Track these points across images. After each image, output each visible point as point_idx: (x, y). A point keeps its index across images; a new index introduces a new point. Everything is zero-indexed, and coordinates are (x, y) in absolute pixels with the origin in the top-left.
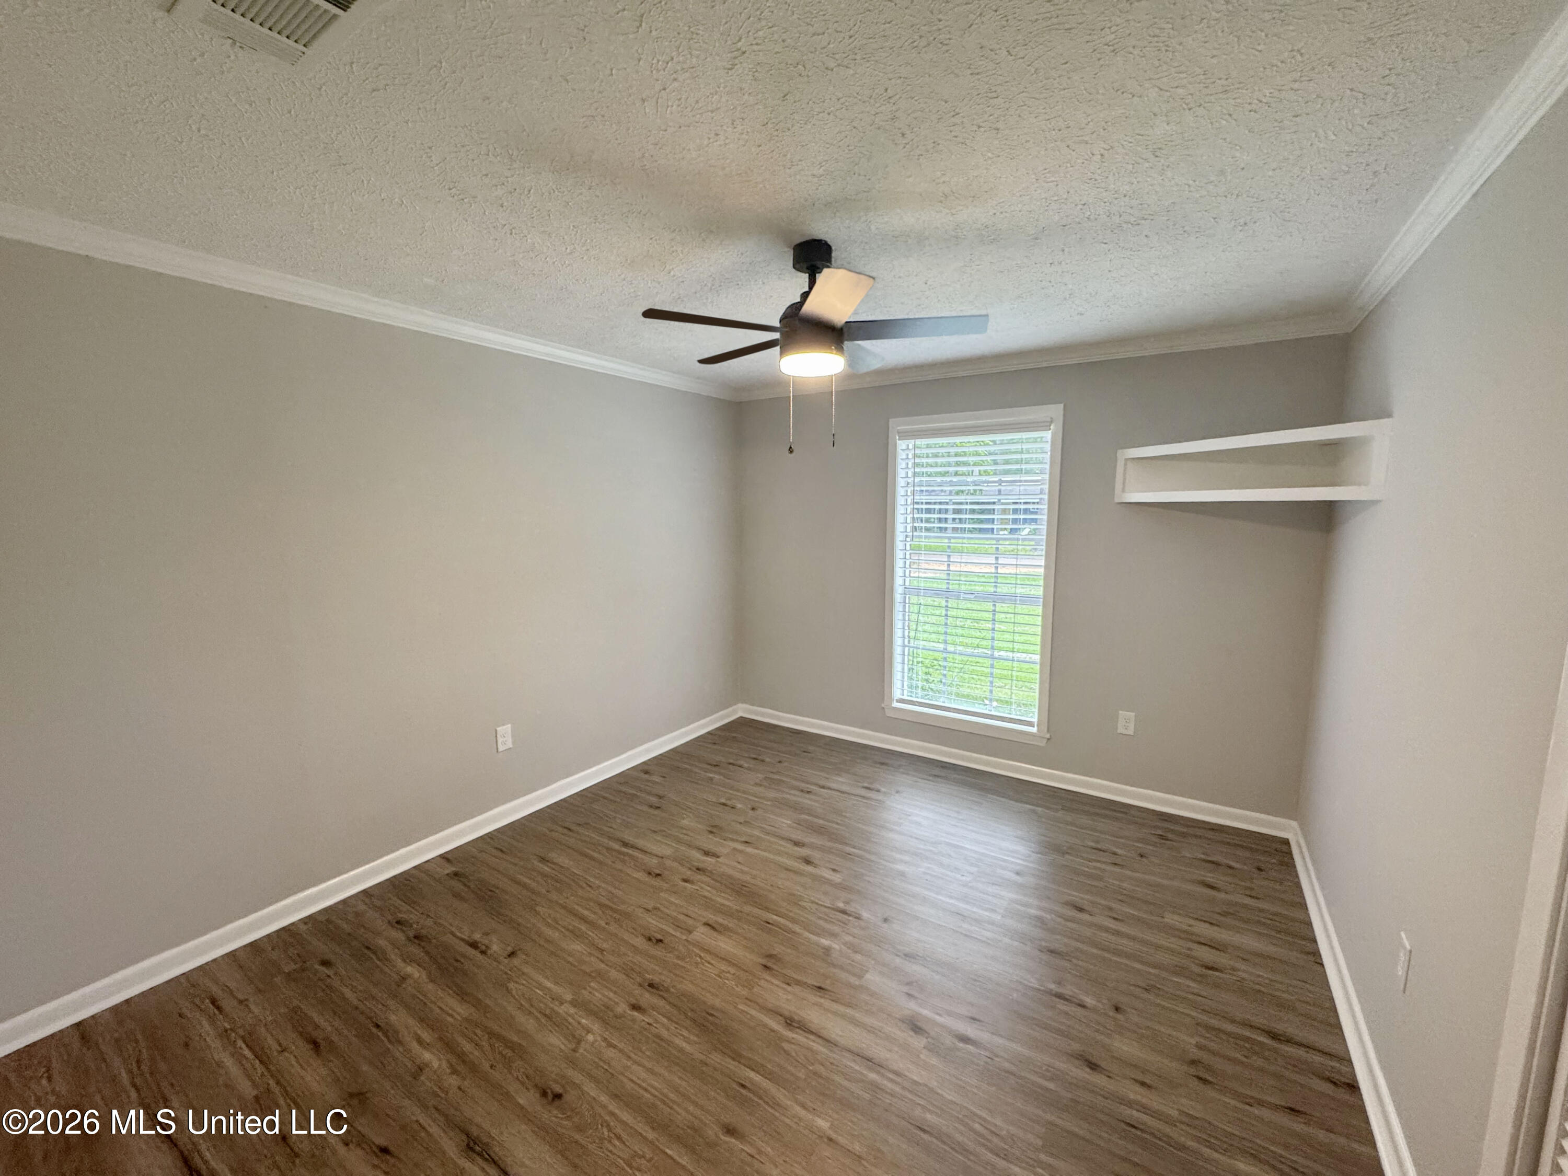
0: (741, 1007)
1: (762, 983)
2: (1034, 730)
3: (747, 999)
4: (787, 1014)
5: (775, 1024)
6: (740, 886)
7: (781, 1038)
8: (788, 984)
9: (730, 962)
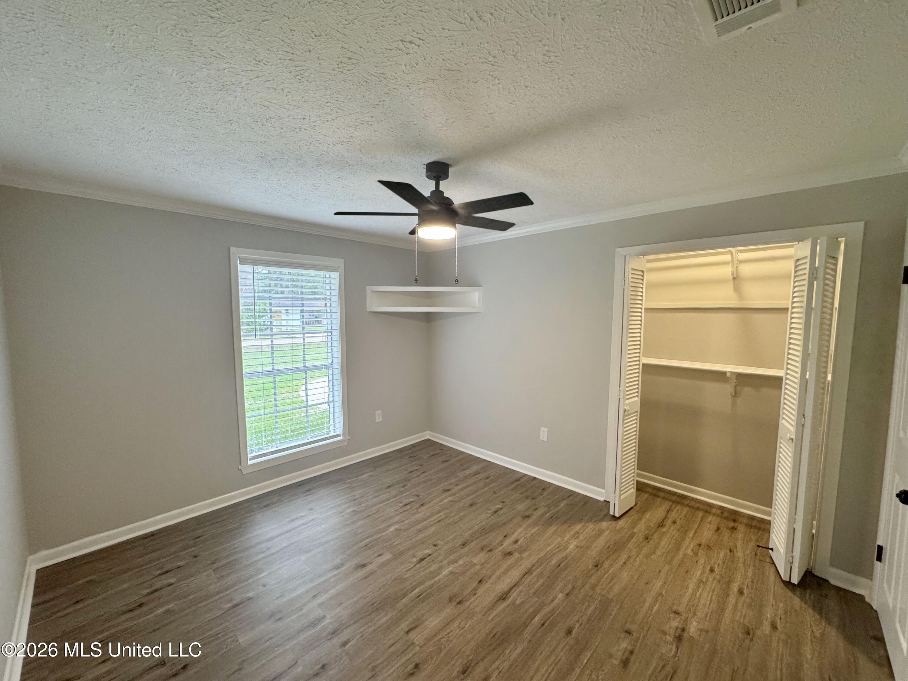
0: (490, 619)
1: (472, 607)
2: (341, 438)
3: (484, 615)
4: (496, 599)
5: (503, 605)
6: (371, 607)
7: (513, 603)
8: (476, 594)
9: (451, 621)
